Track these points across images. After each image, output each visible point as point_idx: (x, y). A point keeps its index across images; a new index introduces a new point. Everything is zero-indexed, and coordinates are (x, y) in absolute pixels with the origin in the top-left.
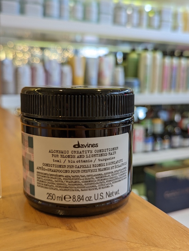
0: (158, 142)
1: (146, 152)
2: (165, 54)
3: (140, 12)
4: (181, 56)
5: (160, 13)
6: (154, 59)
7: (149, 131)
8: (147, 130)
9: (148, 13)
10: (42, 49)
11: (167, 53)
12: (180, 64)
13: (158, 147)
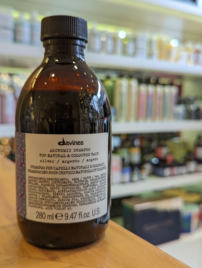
0: (136, 172)
1: (123, 183)
2: (140, 81)
3: (115, 39)
4: (157, 83)
5: (134, 40)
6: (129, 87)
7: (125, 161)
8: (123, 160)
9: (123, 40)
10: (11, 75)
11: (142, 80)
12: (156, 92)
13: (136, 177)
